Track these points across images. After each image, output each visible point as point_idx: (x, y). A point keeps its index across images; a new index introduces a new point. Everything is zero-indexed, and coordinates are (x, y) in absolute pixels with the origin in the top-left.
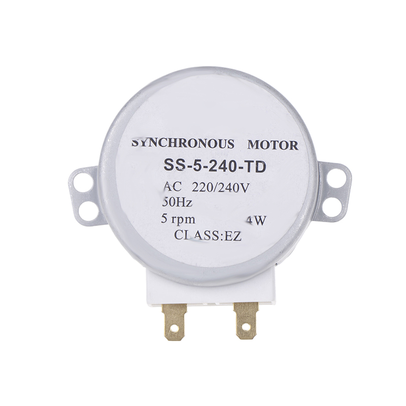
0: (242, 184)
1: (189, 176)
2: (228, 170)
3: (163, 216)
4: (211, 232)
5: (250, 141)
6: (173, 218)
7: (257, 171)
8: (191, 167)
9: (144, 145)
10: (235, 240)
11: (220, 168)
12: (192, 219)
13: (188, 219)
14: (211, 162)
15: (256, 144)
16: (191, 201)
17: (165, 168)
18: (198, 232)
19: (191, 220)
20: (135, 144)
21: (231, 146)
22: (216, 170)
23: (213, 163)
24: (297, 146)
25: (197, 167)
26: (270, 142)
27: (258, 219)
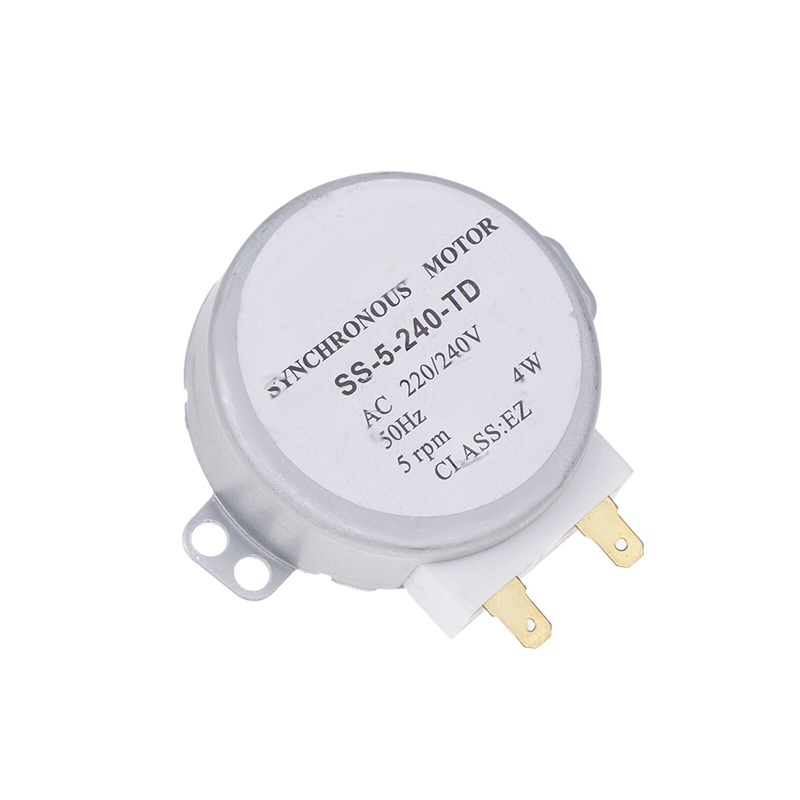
0: (466, 333)
1: (385, 379)
2: (431, 330)
3: (400, 463)
4: (483, 433)
5: (426, 266)
6: (415, 453)
7: (470, 300)
8: (377, 364)
9: (288, 385)
10: (523, 418)
11: (417, 335)
12: (442, 435)
13: (437, 439)
14: (398, 336)
15: (437, 265)
16: (419, 412)
17: (345, 393)
18: (465, 447)
19: (442, 437)
20: (274, 393)
21: (406, 293)
22: (415, 343)
23: (403, 335)
24: (492, 224)
25: (386, 358)
26: (452, 246)
27: (528, 364)
